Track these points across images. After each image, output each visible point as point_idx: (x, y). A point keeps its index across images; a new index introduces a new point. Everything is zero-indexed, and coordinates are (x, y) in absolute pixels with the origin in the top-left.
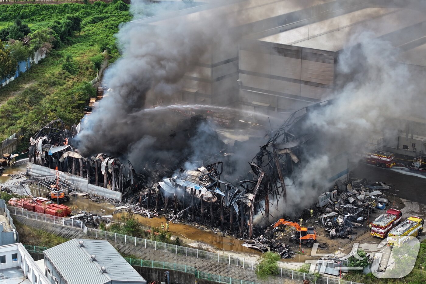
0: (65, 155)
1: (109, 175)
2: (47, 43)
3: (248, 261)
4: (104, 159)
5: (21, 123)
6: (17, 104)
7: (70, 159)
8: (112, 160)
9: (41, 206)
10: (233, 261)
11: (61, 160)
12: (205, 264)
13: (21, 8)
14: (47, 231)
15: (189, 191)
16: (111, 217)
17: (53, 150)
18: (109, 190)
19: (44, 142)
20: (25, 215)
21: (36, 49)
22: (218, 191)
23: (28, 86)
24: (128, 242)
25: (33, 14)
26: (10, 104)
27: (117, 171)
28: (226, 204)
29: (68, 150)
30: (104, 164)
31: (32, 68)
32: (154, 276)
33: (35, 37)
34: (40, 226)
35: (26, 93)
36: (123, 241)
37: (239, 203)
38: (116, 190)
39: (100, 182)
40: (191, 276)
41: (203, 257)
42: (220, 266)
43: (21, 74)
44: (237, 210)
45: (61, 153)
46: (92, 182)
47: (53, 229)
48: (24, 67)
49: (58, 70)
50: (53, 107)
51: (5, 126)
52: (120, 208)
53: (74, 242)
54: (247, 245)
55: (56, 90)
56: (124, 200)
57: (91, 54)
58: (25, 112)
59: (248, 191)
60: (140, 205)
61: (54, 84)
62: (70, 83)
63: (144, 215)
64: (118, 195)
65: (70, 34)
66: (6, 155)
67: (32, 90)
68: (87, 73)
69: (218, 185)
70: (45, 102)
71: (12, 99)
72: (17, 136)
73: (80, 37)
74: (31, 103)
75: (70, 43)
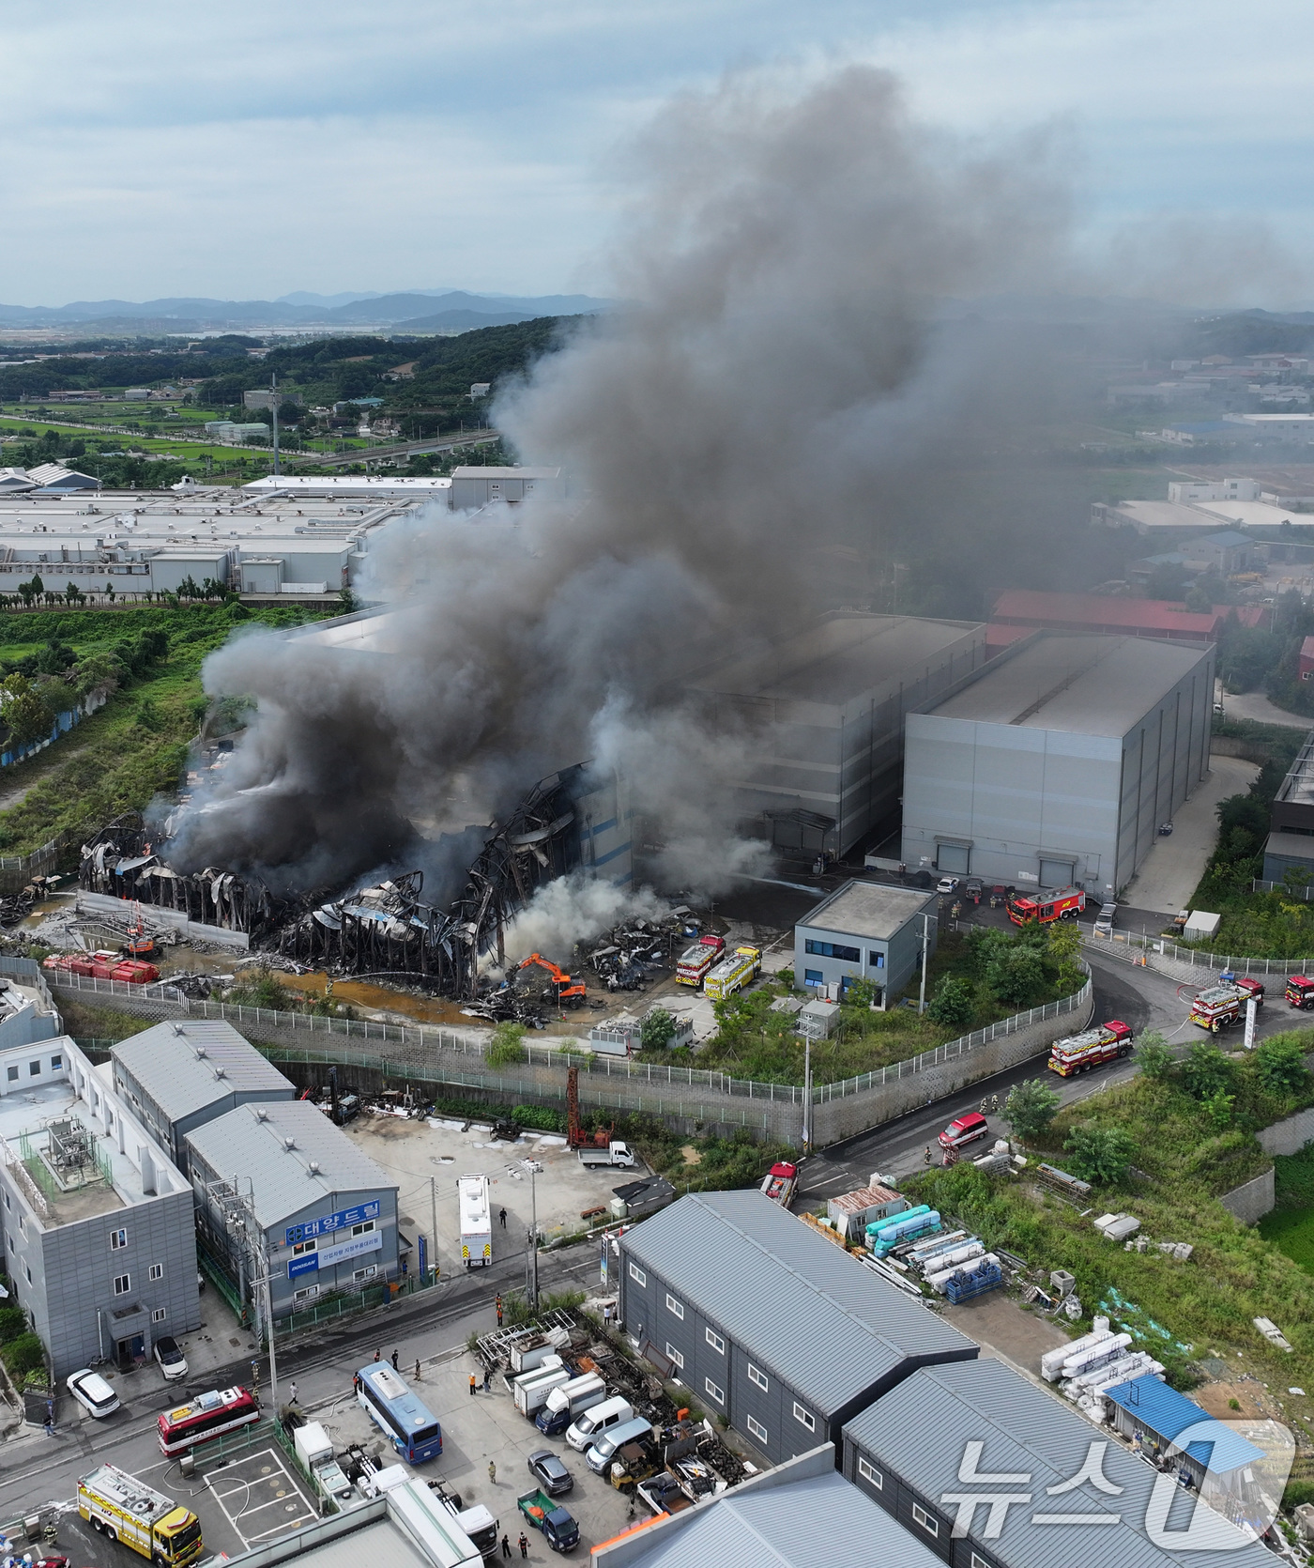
0: (146, 874)
1: (226, 905)
2: (107, 679)
3: (472, 1040)
4: (217, 876)
5: (64, 821)
6: (55, 787)
7: (154, 879)
8: (231, 878)
9: (105, 967)
10: (447, 1042)
11: (138, 883)
12: (399, 1049)
13: (60, 618)
14: (116, 1010)
15: (365, 923)
16: (231, 977)
17: (124, 866)
18: (225, 930)
19: (108, 852)
20: (74, 984)
21: (88, 689)
22: (415, 922)
23: (75, 754)
24: (262, 1019)
25: (81, 628)
26: (42, 788)
27: (239, 897)
28: (432, 943)
29: (150, 864)
30: (216, 885)
31: (83, 724)
32: (311, 1076)
33: (86, 668)
34: (103, 1001)
35: (72, 768)
36: (253, 1020)
37: (452, 940)
38: (238, 929)
39: (211, 918)
40: (375, 1073)
41: (394, 1038)
42: (424, 1052)
43: (62, 735)
44: (449, 952)
45: (138, 871)
46: (195, 917)
47: (128, 1006)
48: (66, 722)
49: (128, 725)
50: (122, 790)
51: (35, 828)
52: (246, 960)
53: (165, 1028)
54: (469, 1013)
55: (126, 760)
56: (254, 945)
57: (186, 695)
58: (71, 801)
59: (467, 920)
60: (282, 954)
61: (122, 750)
62: (152, 745)
63: (290, 971)
64: (242, 939)
65: (148, 661)
66: (38, 879)
67: (83, 762)
68: (181, 727)
69: (413, 911)
70: (107, 782)
71: (47, 778)
72: (56, 844)
73: (167, 665)
74: (81, 785)
75: (149, 678)
